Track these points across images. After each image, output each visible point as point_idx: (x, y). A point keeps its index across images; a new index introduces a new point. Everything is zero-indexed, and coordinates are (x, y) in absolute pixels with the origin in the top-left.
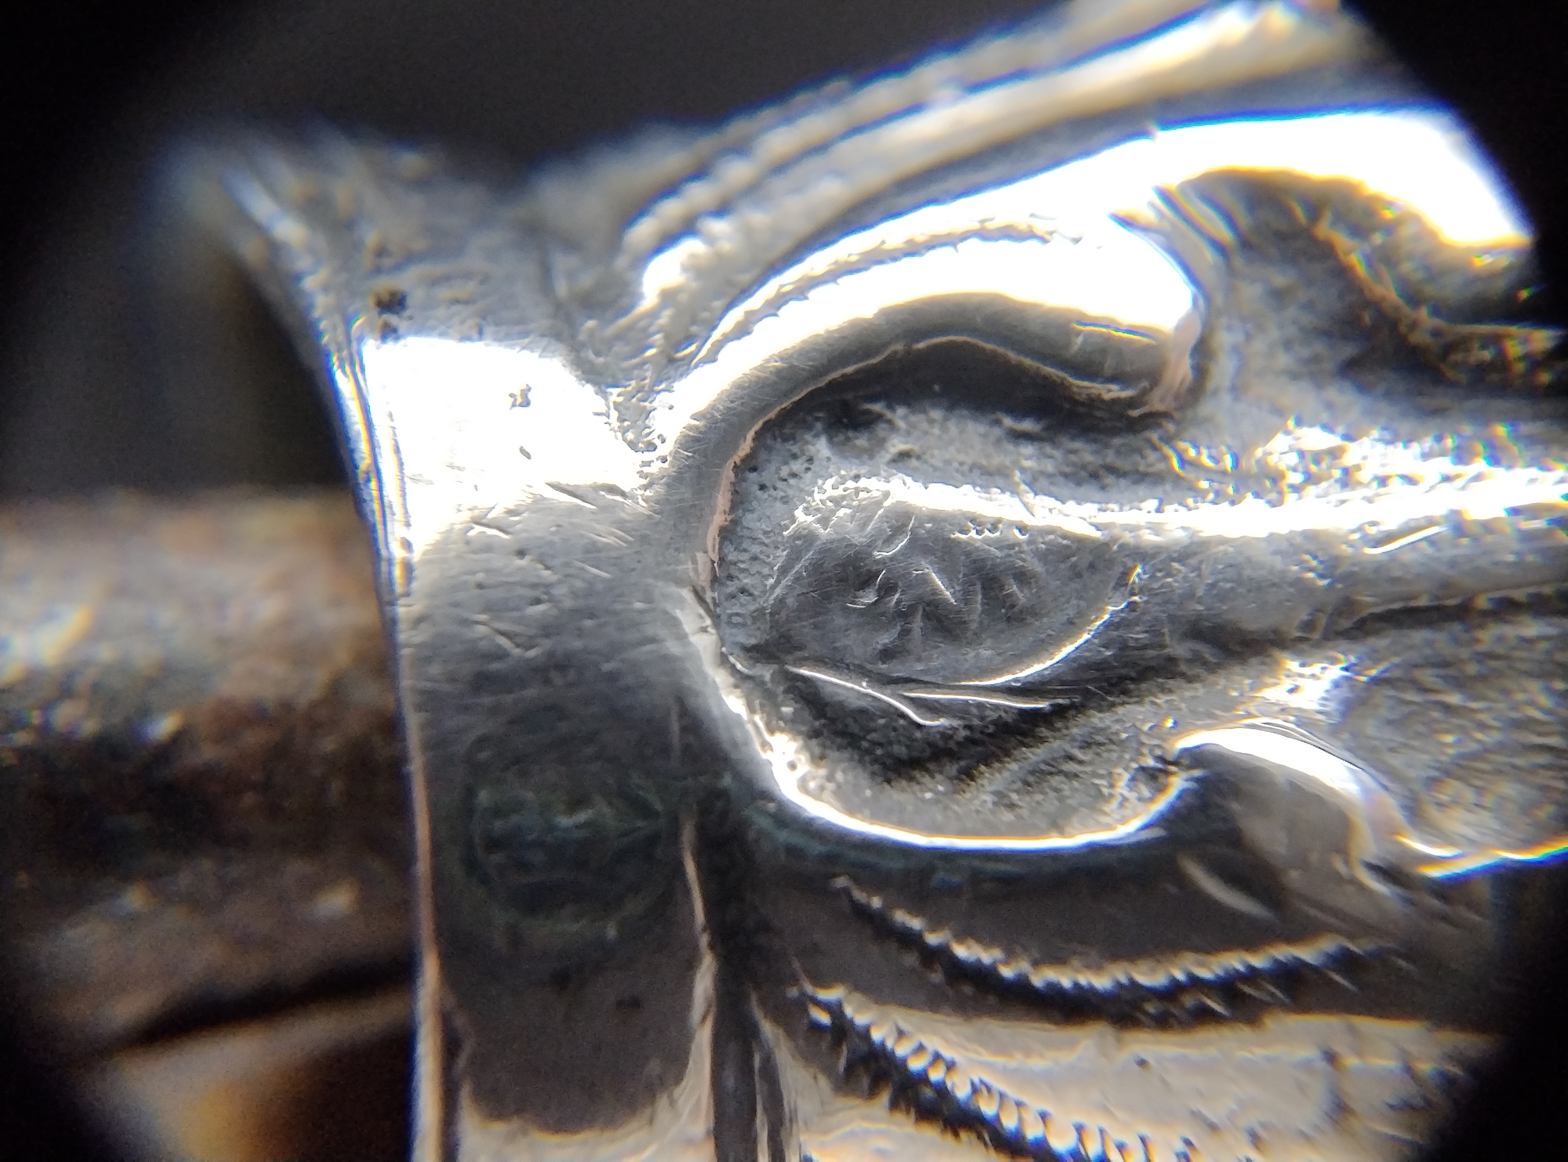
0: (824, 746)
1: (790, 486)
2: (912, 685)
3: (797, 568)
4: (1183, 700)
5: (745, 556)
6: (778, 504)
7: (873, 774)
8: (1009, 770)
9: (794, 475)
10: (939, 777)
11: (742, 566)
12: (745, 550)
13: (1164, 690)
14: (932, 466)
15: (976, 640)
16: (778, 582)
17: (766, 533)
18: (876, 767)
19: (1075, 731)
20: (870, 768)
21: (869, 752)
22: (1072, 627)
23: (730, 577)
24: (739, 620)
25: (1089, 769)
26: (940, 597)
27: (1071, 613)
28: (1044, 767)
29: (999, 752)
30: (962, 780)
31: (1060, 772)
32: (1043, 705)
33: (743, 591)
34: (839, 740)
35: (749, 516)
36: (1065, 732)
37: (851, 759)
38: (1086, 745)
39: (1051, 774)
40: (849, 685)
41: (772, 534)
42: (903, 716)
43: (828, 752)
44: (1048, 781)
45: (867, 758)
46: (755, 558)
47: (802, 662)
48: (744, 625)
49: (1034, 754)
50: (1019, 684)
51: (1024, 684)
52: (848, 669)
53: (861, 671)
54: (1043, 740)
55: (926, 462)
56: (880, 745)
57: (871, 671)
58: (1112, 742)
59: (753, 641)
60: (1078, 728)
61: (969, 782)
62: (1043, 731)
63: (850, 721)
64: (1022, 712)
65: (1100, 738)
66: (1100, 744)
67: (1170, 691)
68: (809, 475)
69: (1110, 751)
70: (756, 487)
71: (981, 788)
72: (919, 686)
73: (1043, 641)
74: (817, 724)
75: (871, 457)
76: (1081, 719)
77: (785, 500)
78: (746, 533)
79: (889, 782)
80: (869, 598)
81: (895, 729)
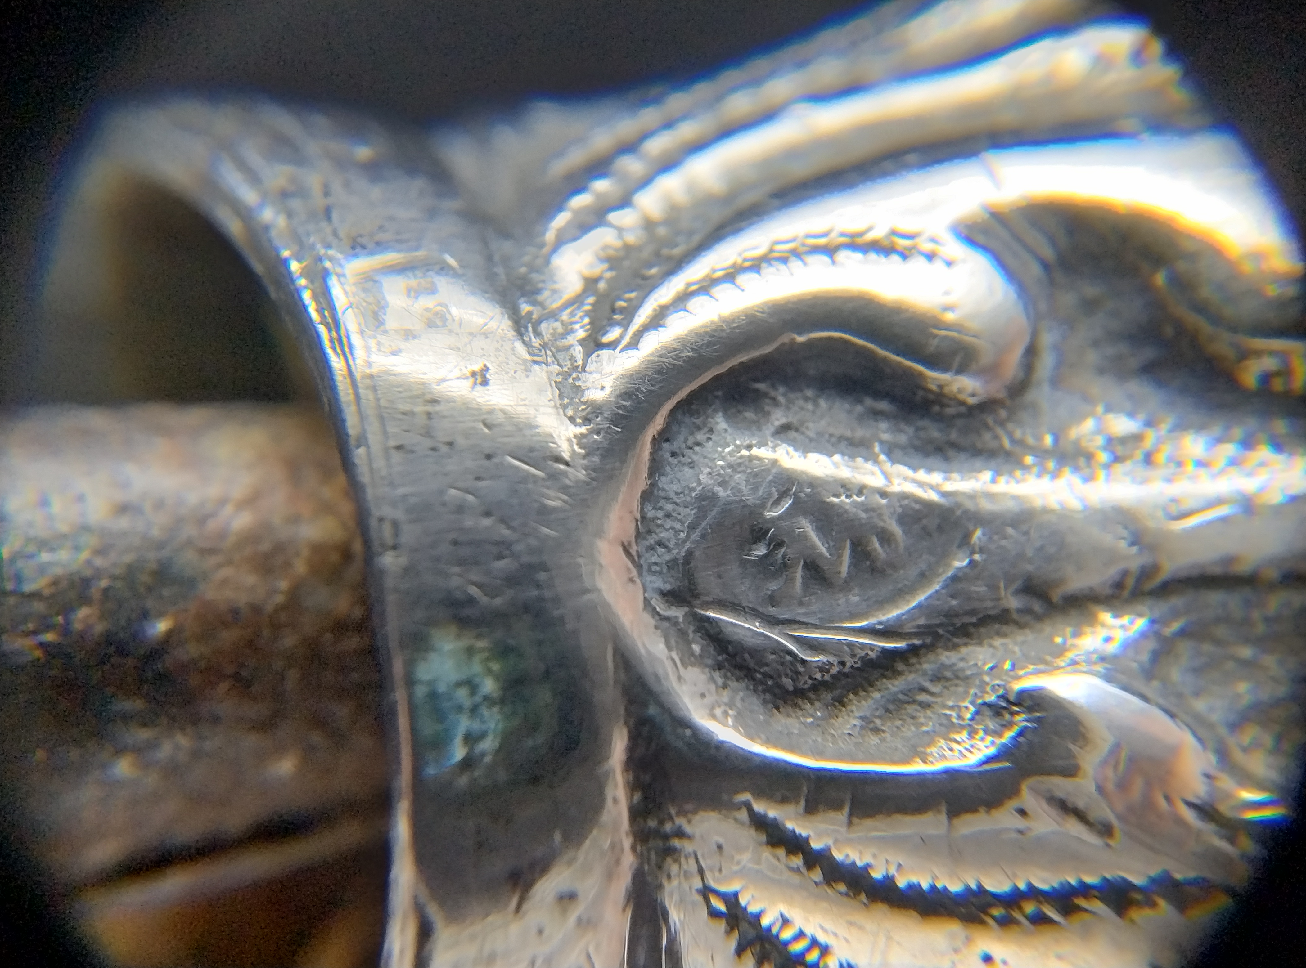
0: (725, 677)
1: (696, 453)
2: (795, 626)
3: (704, 524)
4: (1016, 643)
5: (660, 514)
6: (686, 469)
7: (765, 702)
8: (873, 699)
9: (698, 444)
10: (818, 704)
11: (659, 522)
12: (661, 508)
13: (999, 634)
14: (808, 437)
15: (846, 586)
16: (688, 536)
17: (677, 494)
18: (768, 696)
19: (926, 666)
20: (762, 697)
21: (762, 683)
22: (924, 578)
23: (649, 532)
24: (658, 569)
25: (939, 700)
26: (818, 551)
27: (923, 566)
28: (901, 697)
29: (865, 684)
30: (835, 707)
31: (914, 702)
32: (901, 644)
33: (660, 544)
34: (737, 672)
35: (663, 479)
36: (918, 666)
37: (747, 688)
38: (937, 678)
39: (908, 703)
40: (747, 625)
41: (682, 495)
42: (790, 653)
43: (729, 683)
44: (905, 709)
45: (760, 688)
46: (668, 516)
47: (708, 605)
48: (660, 573)
49: (893, 686)
50: (881, 627)
51: (886, 627)
52: (745, 612)
53: (755, 614)
54: (900, 673)
55: (803, 433)
56: (771, 677)
57: (763, 614)
58: (958, 677)
59: (668, 587)
60: (928, 665)
61: (841, 707)
62: (900, 666)
63: (747, 656)
64: (884, 651)
65: (948, 674)
66: (948, 680)
67: (1005, 635)
68: (711, 443)
69: (956, 685)
70: (668, 455)
71: (851, 714)
72: (801, 626)
73: (900, 590)
74: (720, 658)
75: (759, 429)
76: (931, 657)
77: (691, 465)
78: (661, 494)
79: (777, 708)
80: (761, 551)
81: (783, 664)
